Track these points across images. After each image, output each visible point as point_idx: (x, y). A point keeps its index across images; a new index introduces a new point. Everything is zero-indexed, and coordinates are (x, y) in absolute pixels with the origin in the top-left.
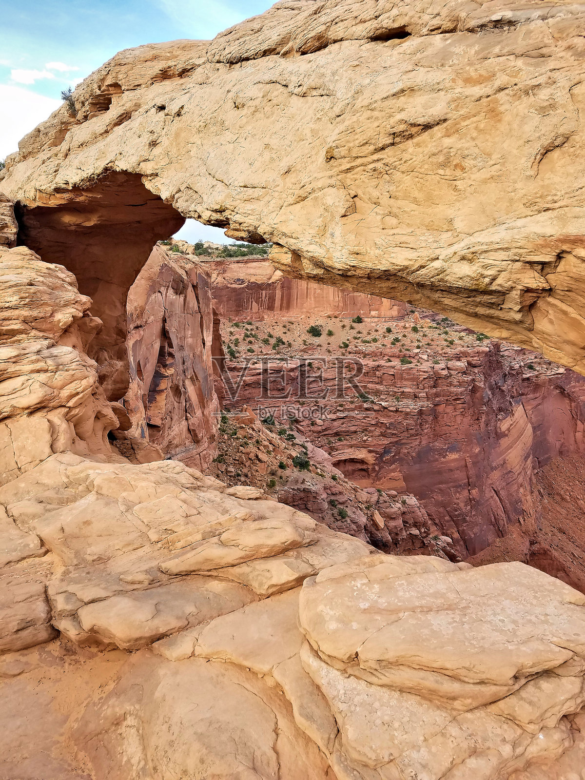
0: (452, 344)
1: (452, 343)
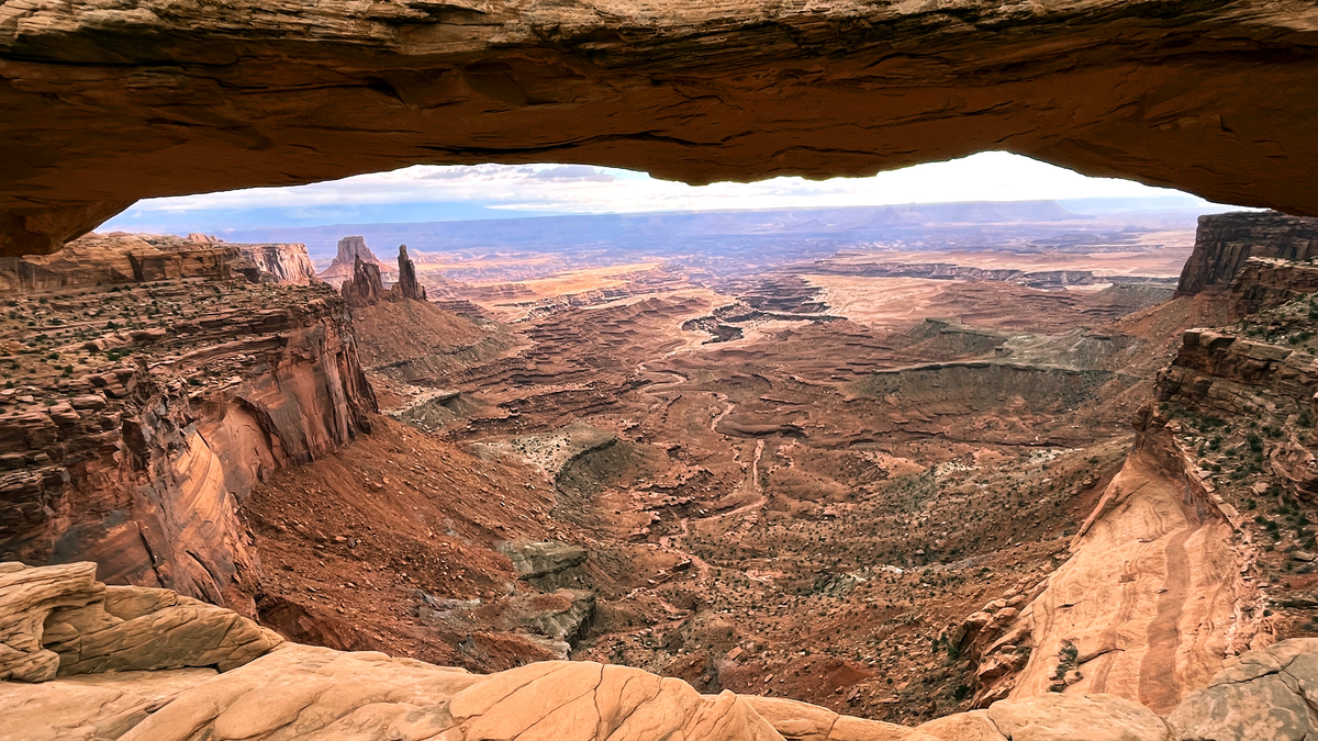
0: (71, 372)
1: (69, 370)
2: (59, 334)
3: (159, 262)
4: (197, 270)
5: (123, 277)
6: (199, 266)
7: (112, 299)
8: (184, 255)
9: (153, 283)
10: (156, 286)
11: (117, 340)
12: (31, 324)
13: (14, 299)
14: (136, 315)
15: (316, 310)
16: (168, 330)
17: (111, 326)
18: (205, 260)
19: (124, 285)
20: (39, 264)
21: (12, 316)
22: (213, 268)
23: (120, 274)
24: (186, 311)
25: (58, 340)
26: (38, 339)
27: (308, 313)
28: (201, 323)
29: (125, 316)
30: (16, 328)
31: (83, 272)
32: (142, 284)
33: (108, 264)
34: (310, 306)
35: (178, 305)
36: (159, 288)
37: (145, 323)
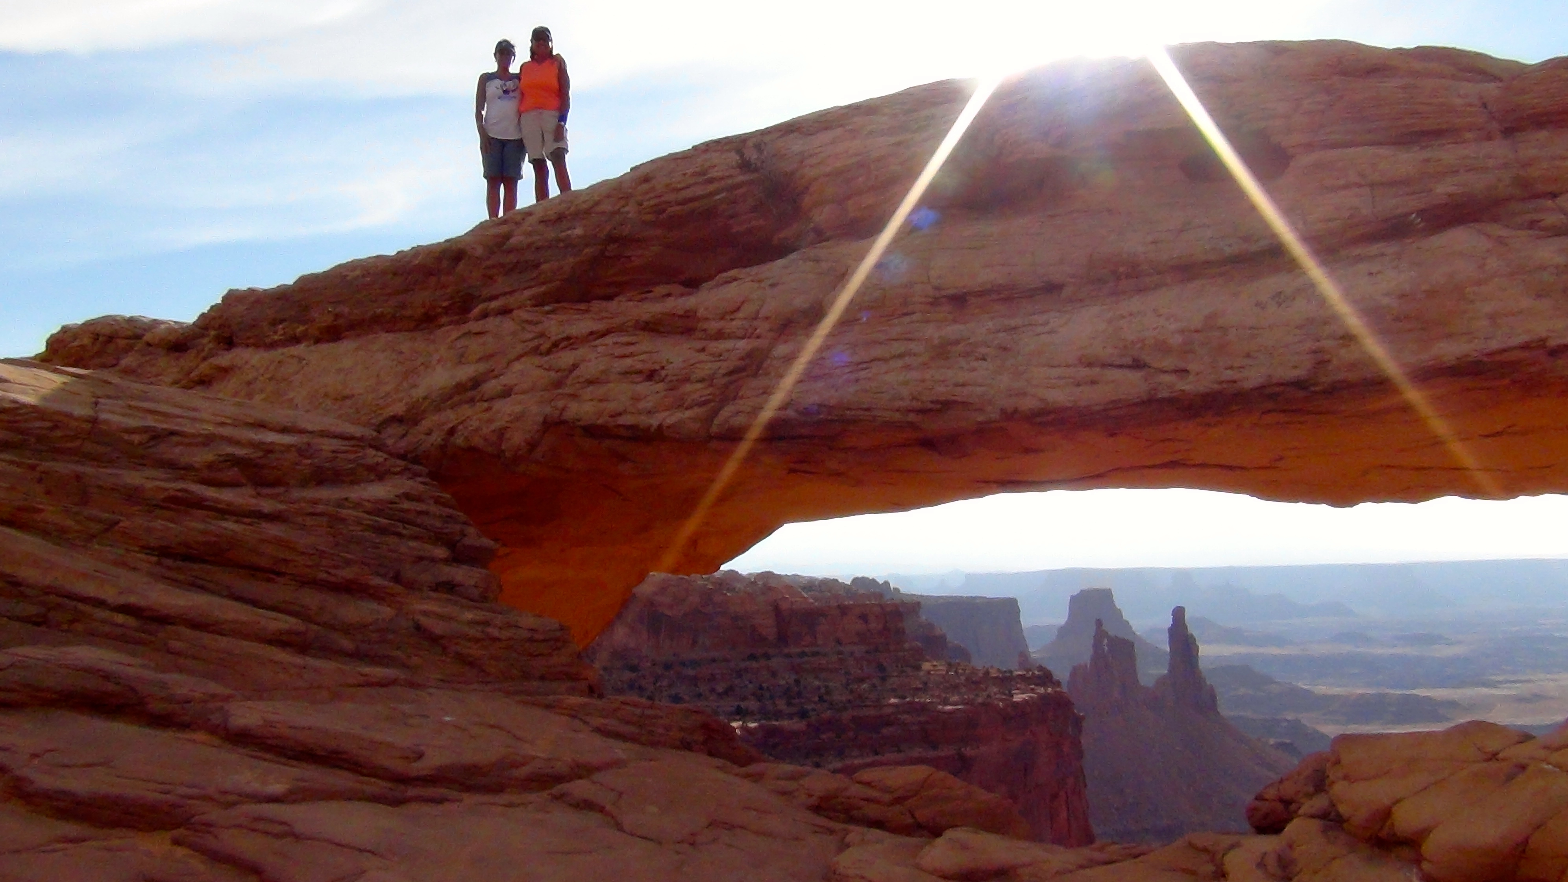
3: (810, 618)
4: (858, 634)
5: (763, 639)
6: (860, 626)
7: (746, 670)
8: (844, 610)
9: (798, 650)
10: (803, 654)
13: (636, 661)
14: (772, 697)
15: (1024, 714)
16: (809, 725)
18: (871, 619)
19: (763, 651)
20: (670, 614)
21: (631, 687)
22: (880, 633)
23: (761, 634)
24: (837, 698)
27: (1010, 717)
28: (854, 719)
29: (759, 698)
31: (718, 628)
32: (786, 651)
33: (748, 619)
34: (1015, 706)
35: (827, 687)
36: (806, 658)
37: (781, 711)
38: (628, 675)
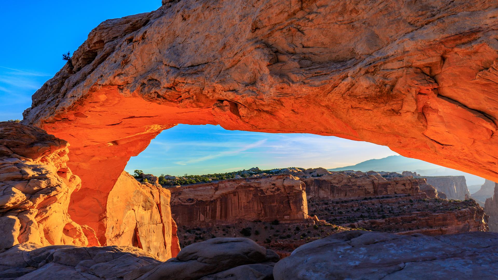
2: (341, 219)
3: (385, 185)
4: (402, 190)
5: (369, 193)
6: (403, 187)
7: (363, 203)
8: (397, 182)
9: (382, 196)
10: (383, 198)
11: (363, 224)
12: (332, 213)
13: (327, 202)
14: (373, 212)
15: (464, 216)
16: (386, 221)
17: (362, 216)
18: (407, 185)
19: (369, 197)
20: (337, 186)
21: (326, 209)
22: (410, 189)
23: (368, 192)
24: (395, 211)
25: (341, 222)
26: (334, 220)
27: (460, 217)
28: (402, 218)
29: (368, 212)
30: (326, 214)
31: (353, 190)
32: (377, 196)
33: (363, 186)
34: (461, 213)
35: (392, 208)
36: (384, 199)
37: (376, 216)
38: (324, 206)
